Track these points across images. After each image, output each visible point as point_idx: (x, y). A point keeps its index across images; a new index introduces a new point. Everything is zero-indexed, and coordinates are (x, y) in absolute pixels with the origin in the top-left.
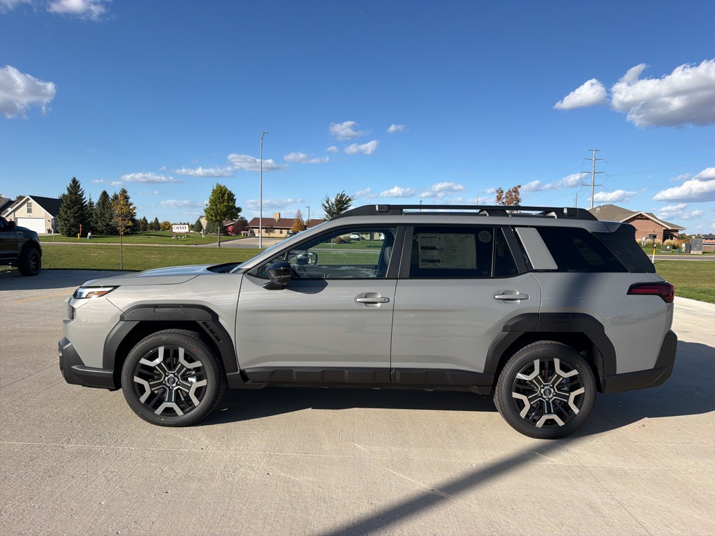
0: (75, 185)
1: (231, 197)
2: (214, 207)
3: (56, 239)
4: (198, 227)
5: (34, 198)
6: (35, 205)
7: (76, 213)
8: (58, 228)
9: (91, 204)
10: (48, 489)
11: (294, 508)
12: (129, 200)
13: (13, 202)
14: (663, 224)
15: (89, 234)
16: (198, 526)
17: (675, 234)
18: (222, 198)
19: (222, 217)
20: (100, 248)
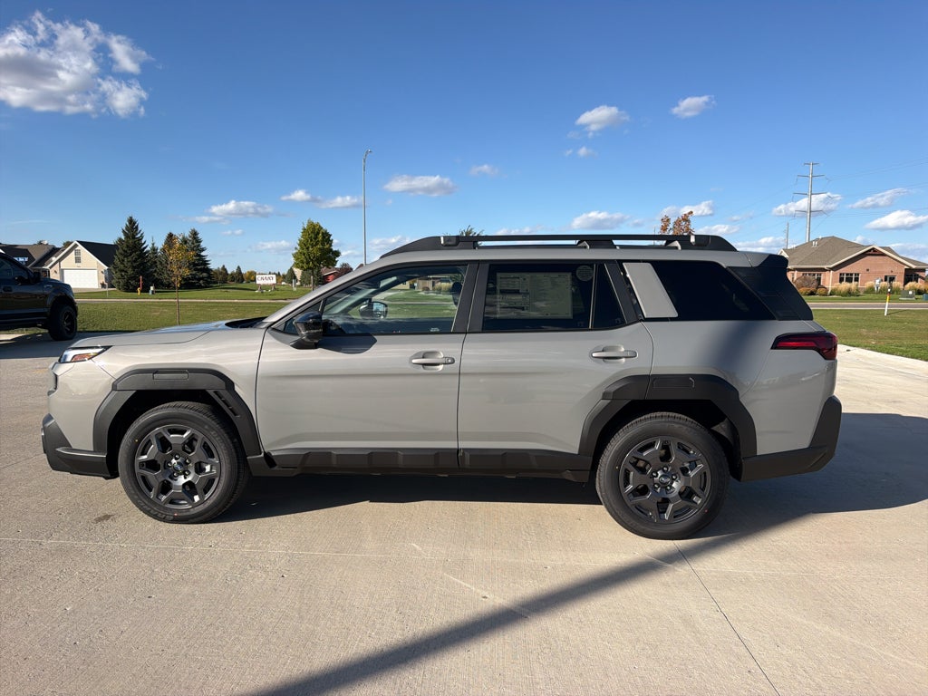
0: (132, 226)
1: (327, 238)
2: (305, 251)
3: (110, 295)
4: (291, 276)
5: (83, 243)
6: (85, 253)
7: (135, 261)
8: (113, 281)
9: (154, 250)
10: (8, 591)
11: (301, 617)
12: (202, 244)
13: (59, 249)
14: (904, 262)
15: (152, 288)
16: (175, 636)
17: (921, 274)
18: (315, 239)
19: (316, 263)
20: (162, 306)
